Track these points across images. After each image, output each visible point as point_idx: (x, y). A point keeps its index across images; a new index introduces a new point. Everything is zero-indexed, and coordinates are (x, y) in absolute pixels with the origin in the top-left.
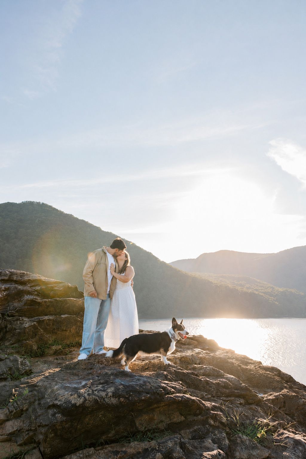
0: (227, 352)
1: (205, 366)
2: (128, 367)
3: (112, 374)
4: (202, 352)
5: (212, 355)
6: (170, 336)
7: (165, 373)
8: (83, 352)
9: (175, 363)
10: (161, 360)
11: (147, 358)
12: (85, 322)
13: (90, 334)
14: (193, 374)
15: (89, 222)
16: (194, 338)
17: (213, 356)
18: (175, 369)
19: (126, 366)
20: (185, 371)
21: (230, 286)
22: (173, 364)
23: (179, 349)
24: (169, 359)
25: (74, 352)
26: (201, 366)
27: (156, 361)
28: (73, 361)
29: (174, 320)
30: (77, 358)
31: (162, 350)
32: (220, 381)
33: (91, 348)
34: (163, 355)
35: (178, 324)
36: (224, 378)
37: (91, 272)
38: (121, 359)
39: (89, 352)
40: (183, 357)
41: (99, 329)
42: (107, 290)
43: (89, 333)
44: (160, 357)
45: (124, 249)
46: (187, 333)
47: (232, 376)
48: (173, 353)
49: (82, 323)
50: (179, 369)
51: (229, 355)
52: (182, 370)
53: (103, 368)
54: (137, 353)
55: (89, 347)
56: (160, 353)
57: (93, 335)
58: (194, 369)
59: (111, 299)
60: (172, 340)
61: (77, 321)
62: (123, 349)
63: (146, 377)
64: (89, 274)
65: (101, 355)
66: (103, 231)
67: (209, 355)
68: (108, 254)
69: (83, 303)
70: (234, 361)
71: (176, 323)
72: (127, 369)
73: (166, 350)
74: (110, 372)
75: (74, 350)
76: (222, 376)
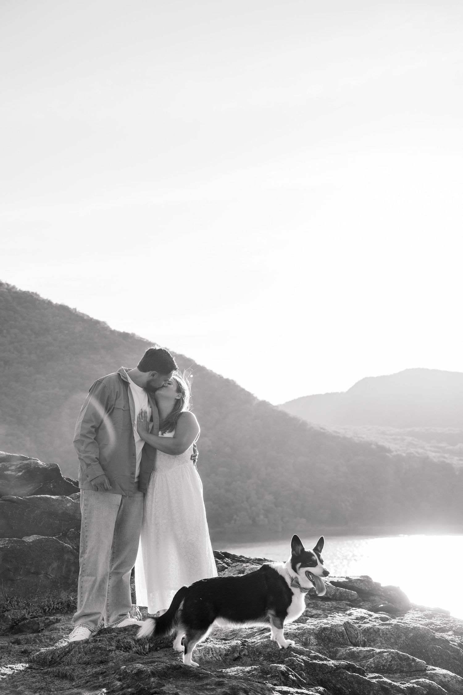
0: (430, 617)
1: (378, 650)
2: (190, 655)
3: (153, 674)
4: (371, 616)
5: (394, 621)
6: (288, 581)
7: (283, 667)
8: (80, 622)
9: (305, 644)
10: (271, 639)
11: (234, 634)
12: (84, 552)
13: (96, 579)
14: (349, 667)
15: (77, 310)
16: (349, 584)
17: (397, 627)
18: (304, 658)
19: (185, 653)
20: (331, 663)
21: (432, 455)
22: (299, 647)
23: (314, 612)
24: (287, 636)
25: (57, 625)
26: (368, 649)
27: (257, 640)
28: (57, 644)
29: (296, 542)
30: (67, 637)
31: (271, 613)
32: (417, 683)
33: (100, 613)
34: (275, 624)
35: (306, 550)
36: (426, 676)
37: (93, 430)
38: (175, 636)
39: (95, 622)
40: (325, 629)
41: (116, 569)
42: (133, 473)
43: (93, 578)
44: (269, 630)
45: (174, 372)
46: (326, 573)
47: (445, 671)
48: (297, 621)
49: (76, 553)
50: (316, 658)
51: (438, 622)
52: (321, 659)
53: (132, 660)
54: (212, 622)
55: (95, 611)
56: (268, 621)
57: (103, 581)
58: (353, 656)
59: (145, 495)
60: (294, 590)
61: (63, 550)
62: (179, 613)
63: (235, 678)
64: (88, 435)
65: (125, 629)
66: (113, 332)
67: (388, 622)
68: (133, 385)
69: (77, 507)
70: (448, 636)
71: (300, 548)
72: (188, 660)
73: (282, 614)
74: (149, 669)
75: (58, 621)
76: (421, 672)
